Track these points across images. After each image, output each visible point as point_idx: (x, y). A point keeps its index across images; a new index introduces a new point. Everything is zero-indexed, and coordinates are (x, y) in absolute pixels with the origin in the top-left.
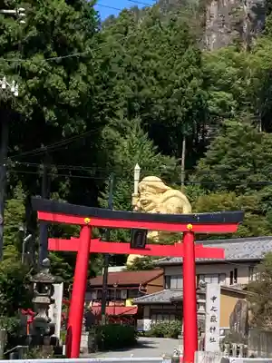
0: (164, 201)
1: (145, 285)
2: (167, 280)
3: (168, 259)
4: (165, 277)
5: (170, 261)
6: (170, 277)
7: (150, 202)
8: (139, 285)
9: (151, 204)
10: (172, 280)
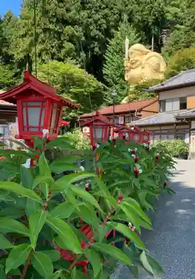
0: (147, 60)
1: (140, 110)
2: (162, 104)
3: (162, 85)
4: (160, 102)
5: (166, 86)
6: (164, 101)
7: (137, 61)
8: (134, 112)
9: (138, 63)
10: (167, 104)
